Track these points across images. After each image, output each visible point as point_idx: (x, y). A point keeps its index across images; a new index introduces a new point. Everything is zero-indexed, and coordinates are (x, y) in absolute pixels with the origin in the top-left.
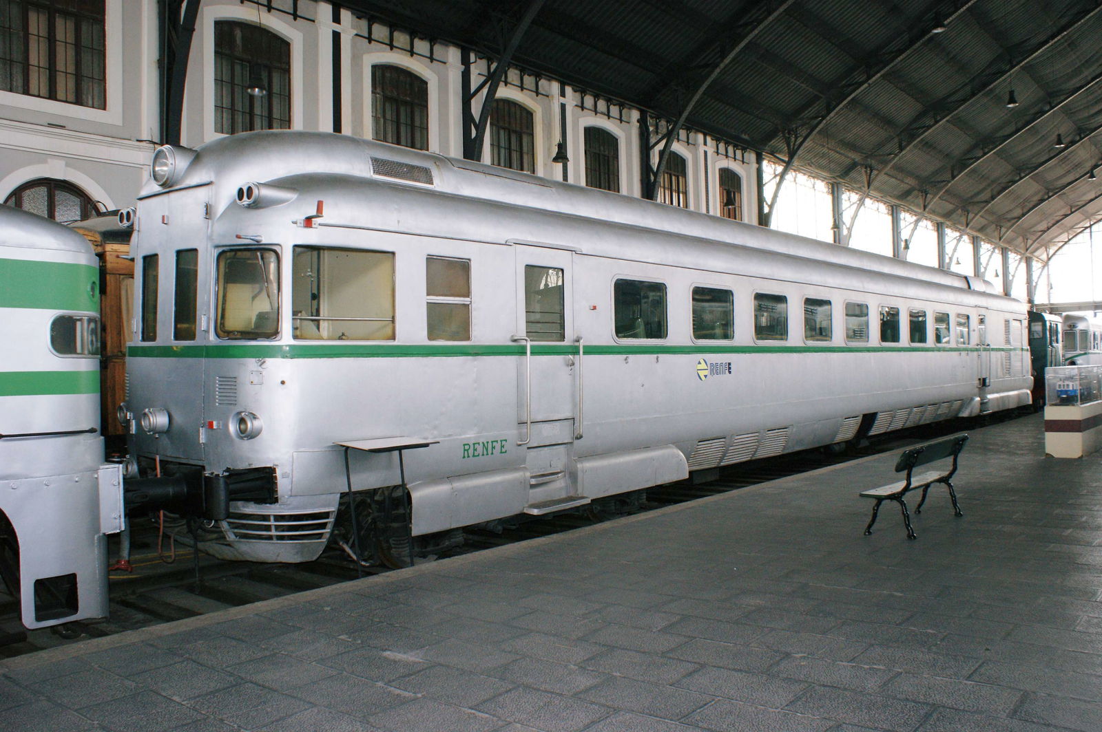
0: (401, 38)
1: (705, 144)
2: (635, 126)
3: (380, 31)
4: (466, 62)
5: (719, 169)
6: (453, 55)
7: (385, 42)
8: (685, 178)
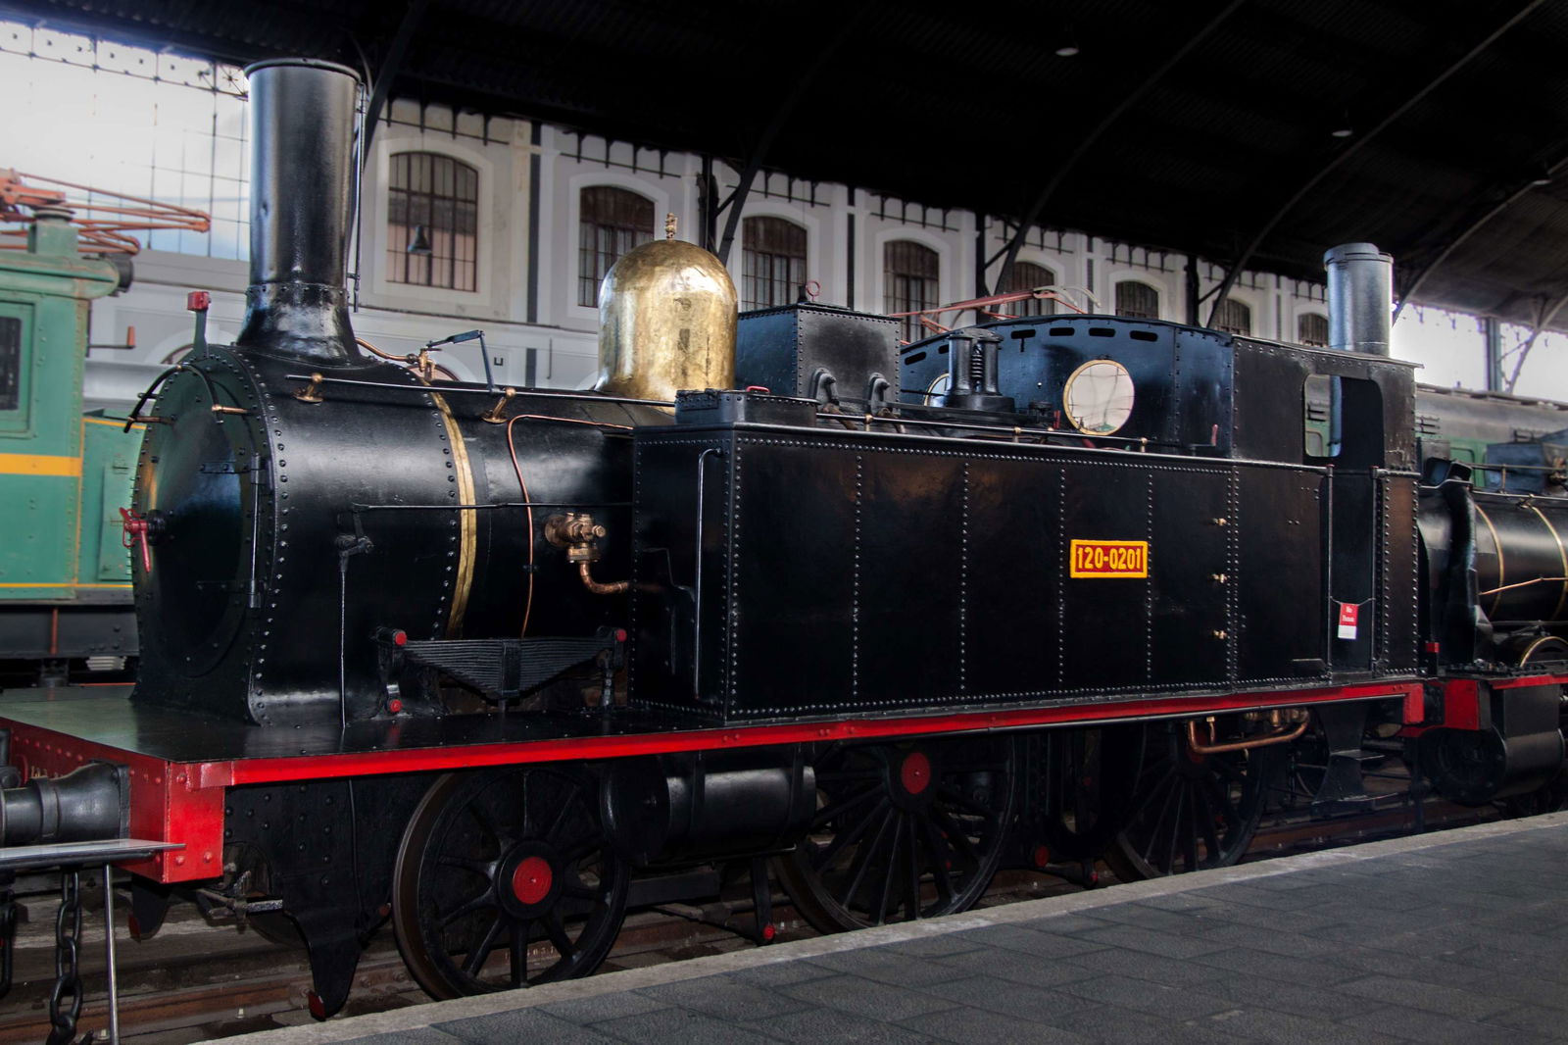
0: (915, 210)
2: (1181, 277)
3: (893, 205)
4: (980, 226)
6: (966, 221)
7: (895, 216)
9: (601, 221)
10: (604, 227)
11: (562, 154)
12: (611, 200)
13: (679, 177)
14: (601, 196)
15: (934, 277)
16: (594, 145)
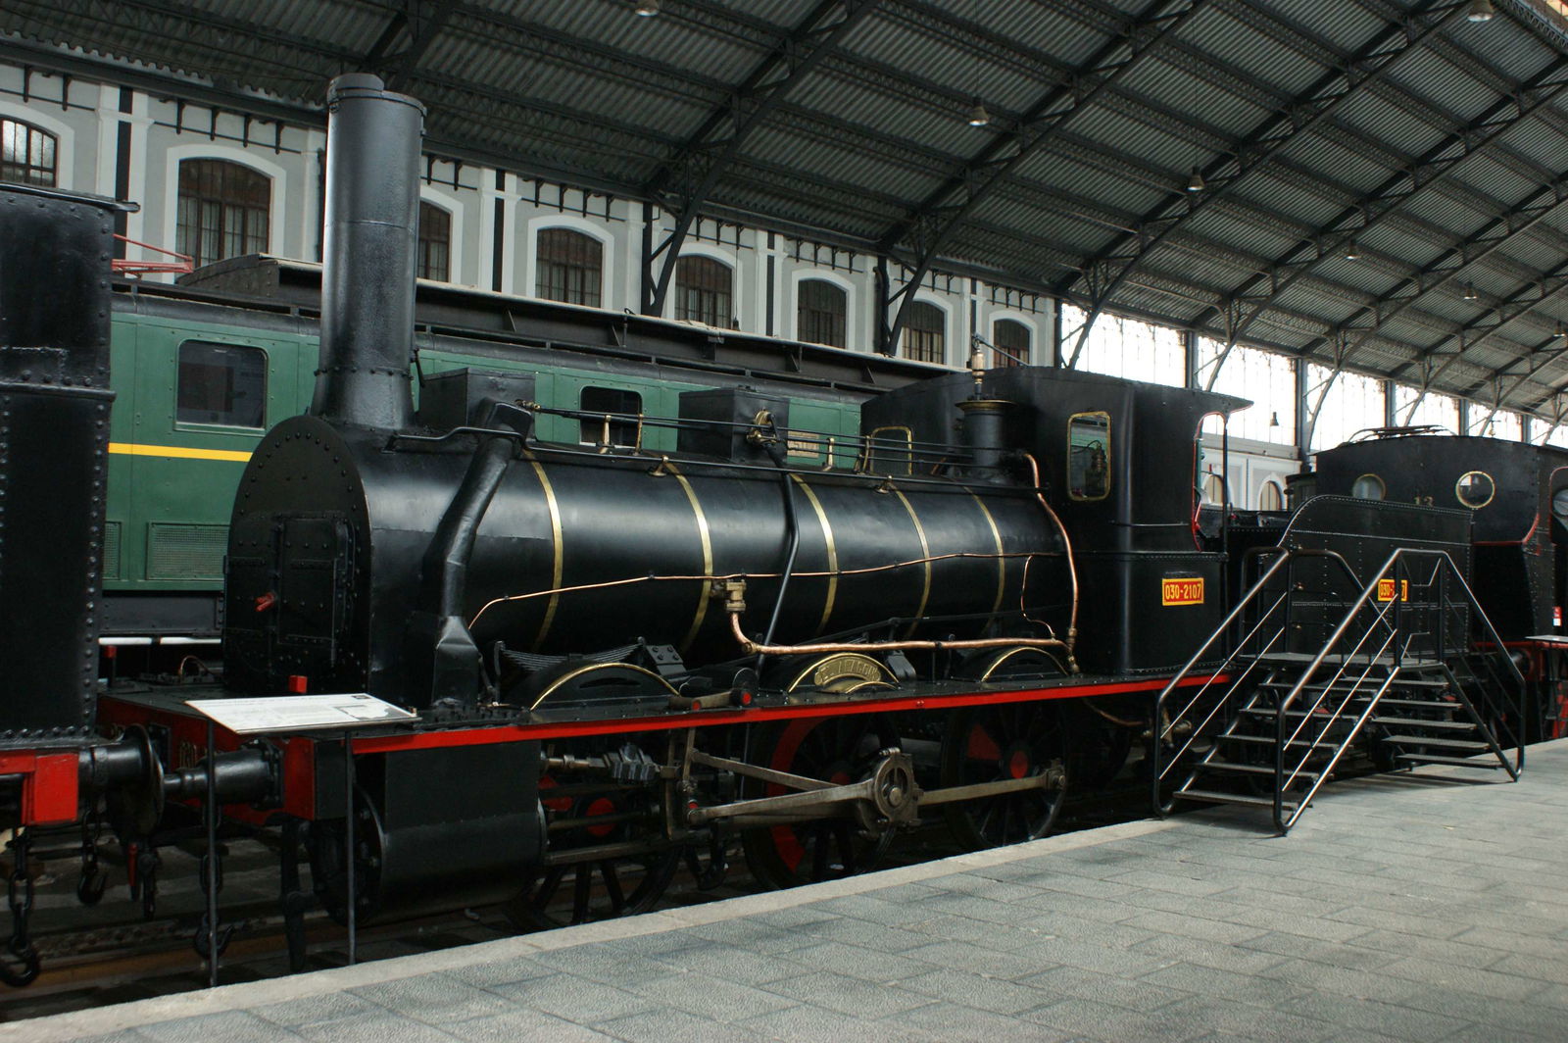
0: (573, 197)
1: (974, 291)
2: (869, 276)
3: (549, 192)
4: (647, 218)
5: (996, 323)
6: (634, 211)
8: (943, 335)
9: (207, 195)
10: (211, 202)
11: (156, 123)
12: (219, 174)
13: (299, 152)
14: (206, 170)
15: (597, 267)
16: (197, 116)
